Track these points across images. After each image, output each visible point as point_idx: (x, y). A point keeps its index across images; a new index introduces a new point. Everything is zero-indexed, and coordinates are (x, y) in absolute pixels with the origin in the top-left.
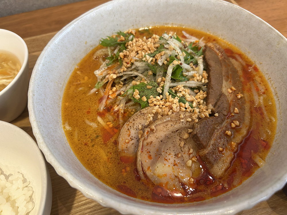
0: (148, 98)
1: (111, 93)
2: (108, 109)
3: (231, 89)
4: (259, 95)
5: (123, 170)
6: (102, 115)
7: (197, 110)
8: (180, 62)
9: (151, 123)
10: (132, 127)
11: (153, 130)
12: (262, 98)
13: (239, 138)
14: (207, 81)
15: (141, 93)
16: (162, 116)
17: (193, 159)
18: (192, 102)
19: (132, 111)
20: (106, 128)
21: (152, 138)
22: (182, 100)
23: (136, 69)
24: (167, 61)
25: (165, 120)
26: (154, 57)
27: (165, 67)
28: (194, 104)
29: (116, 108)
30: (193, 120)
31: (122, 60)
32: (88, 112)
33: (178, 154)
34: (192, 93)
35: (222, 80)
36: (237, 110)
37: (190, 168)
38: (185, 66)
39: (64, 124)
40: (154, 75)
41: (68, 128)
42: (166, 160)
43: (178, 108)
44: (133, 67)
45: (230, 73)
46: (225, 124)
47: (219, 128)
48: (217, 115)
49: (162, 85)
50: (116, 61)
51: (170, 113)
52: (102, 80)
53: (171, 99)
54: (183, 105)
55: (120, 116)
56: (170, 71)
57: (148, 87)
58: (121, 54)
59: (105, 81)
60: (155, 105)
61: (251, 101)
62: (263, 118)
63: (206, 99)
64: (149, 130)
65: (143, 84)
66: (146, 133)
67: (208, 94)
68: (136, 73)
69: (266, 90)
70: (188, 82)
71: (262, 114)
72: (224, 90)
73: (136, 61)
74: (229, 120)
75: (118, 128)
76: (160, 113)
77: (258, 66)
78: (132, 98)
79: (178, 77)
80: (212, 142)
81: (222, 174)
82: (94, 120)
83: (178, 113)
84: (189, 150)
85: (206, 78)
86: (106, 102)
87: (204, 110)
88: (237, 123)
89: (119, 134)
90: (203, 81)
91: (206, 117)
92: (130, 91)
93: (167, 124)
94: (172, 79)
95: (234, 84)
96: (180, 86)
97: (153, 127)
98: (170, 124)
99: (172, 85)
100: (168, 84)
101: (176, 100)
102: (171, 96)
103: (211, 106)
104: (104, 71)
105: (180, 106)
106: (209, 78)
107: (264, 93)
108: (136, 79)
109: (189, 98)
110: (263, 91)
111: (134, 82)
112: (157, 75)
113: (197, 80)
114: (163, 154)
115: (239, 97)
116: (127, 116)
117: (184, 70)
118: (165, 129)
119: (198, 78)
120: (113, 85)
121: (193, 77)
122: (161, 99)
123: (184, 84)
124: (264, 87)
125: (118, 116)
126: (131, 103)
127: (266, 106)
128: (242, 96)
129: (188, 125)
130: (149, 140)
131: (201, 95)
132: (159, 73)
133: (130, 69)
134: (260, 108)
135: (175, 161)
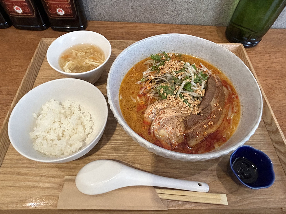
1: (148, 86)
2: (144, 94)
3: (216, 104)
4: (233, 112)
5: (143, 127)
6: (140, 96)
7: (192, 109)
8: (191, 81)
9: (164, 108)
11: (165, 112)
12: (233, 114)
13: (210, 131)
14: (203, 95)
15: (165, 91)
16: (172, 106)
17: (181, 133)
18: (191, 104)
19: (157, 99)
20: (140, 104)
21: (163, 115)
22: (185, 101)
23: (166, 77)
24: (184, 78)
25: (172, 109)
26: (177, 74)
27: (182, 81)
28: (191, 106)
29: (148, 95)
30: (188, 113)
31: (160, 70)
32: (133, 93)
33: (174, 128)
34: (193, 99)
35: (213, 97)
36: (215, 116)
37: (178, 137)
38: (193, 83)
39: (120, 95)
40: (175, 83)
41: (121, 98)
42: (167, 129)
43: (182, 105)
44: (165, 76)
45: (220, 95)
46: (205, 121)
47: (201, 122)
48: (202, 115)
49: (177, 90)
50: (156, 70)
51: (176, 106)
52: (145, 78)
53: (179, 99)
54: (185, 104)
55: (149, 100)
56: (184, 84)
57: (169, 89)
58: (160, 67)
59: (147, 79)
60: (170, 99)
61: (226, 114)
63: (199, 105)
64: (163, 111)
65: (167, 86)
66: (160, 112)
67: (201, 102)
68: (165, 79)
69: (238, 111)
70: (192, 93)
71: (229, 123)
72: (212, 103)
73: (167, 73)
74: (208, 120)
75: (146, 106)
76: (171, 104)
77: (239, 96)
78: (159, 92)
79: (187, 88)
80: (194, 128)
81: (194, 145)
82: (135, 98)
83: (181, 107)
84: (181, 128)
85: (204, 93)
86: (144, 90)
87: (196, 110)
88: (212, 123)
89: (146, 109)
90: (201, 95)
91: (195, 114)
92: (159, 88)
93: (173, 111)
94: (183, 88)
95: (219, 102)
96: (187, 94)
97: (165, 110)
98: (175, 111)
99: (183, 91)
100: (180, 90)
101: (182, 100)
102: (180, 97)
103: (200, 110)
104: (148, 73)
105: (183, 104)
106: (205, 94)
107: (236, 112)
108: (164, 83)
109: (190, 101)
110: (235, 111)
111: (162, 84)
112: (177, 83)
113: (198, 93)
115: (219, 110)
116: (153, 101)
117: (192, 86)
119: (199, 92)
120: (151, 82)
121: (196, 91)
122: (174, 98)
123: (189, 93)
124: (237, 109)
125: (148, 100)
126: (157, 95)
127: (233, 120)
128: (222, 110)
129: (184, 115)
130: (161, 116)
131: (198, 102)
132: (178, 83)
133: (163, 76)
134: (230, 120)
135: (171, 131)
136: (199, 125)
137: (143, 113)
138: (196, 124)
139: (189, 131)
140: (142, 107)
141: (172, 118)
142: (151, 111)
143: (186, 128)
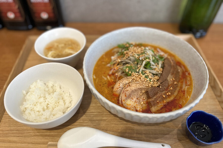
0: (131, 72)
1: (116, 68)
2: (113, 74)
3: (173, 79)
4: (186, 85)
5: (113, 99)
6: (110, 76)
7: (152, 83)
8: (149, 60)
10: (121, 83)
11: (130, 85)
12: (187, 87)
13: (169, 100)
16: (136, 81)
18: (151, 79)
20: (110, 81)
21: (128, 88)
22: (146, 77)
24: (144, 59)
26: (139, 56)
27: (142, 61)
29: (116, 74)
31: (125, 55)
32: (104, 73)
34: (153, 76)
35: (169, 74)
36: (171, 88)
37: (142, 105)
38: (152, 63)
40: (137, 64)
41: (95, 77)
42: (132, 99)
43: (144, 79)
44: (129, 59)
46: (164, 92)
47: (160, 93)
48: (161, 87)
49: (139, 68)
50: (122, 55)
51: (139, 80)
52: (113, 61)
53: (141, 75)
54: (146, 79)
55: (118, 78)
56: (144, 63)
57: (133, 68)
58: (125, 52)
60: (134, 76)
61: (181, 87)
63: (158, 80)
64: (128, 85)
66: (126, 86)
67: (160, 78)
68: (129, 61)
69: (191, 84)
70: (152, 70)
71: (184, 94)
72: (168, 78)
73: (131, 56)
75: (115, 82)
76: (135, 79)
77: (191, 73)
78: (125, 71)
79: (148, 67)
80: (155, 97)
82: (106, 77)
83: (143, 81)
84: (144, 98)
85: (161, 71)
86: (113, 71)
87: (155, 84)
88: (170, 94)
89: (115, 84)
92: (125, 68)
93: (136, 84)
94: (144, 67)
95: (175, 78)
96: (148, 71)
97: (130, 84)
98: (138, 85)
99: (144, 70)
100: (142, 68)
101: (144, 76)
104: (116, 58)
107: (189, 85)
108: (129, 64)
109: (150, 77)
112: (139, 64)
113: (157, 71)
114: (131, 96)
115: (175, 83)
116: (120, 78)
117: (151, 65)
118: (135, 87)
120: (118, 64)
121: (155, 69)
122: (137, 75)
123: (150, 71)
125: (116, 78)
126: (124, 74)
127: (187, 91)
128: (177, 83)
129: (146, 88)
130: (127, 89)
131: (157, 77)
133: (127, 59)
134: (184, 91)
135: (136, 100)
136: (158, 95)
137: (113, 88)
138: (156, 94)
139: (150, 100)
140: (112, 84)
141: (136, 90)
142: (119, 85)
143: (148, 97)
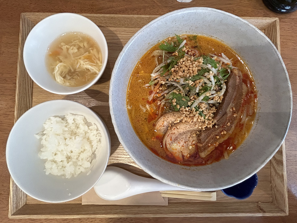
0: (181, 107)
3: (232, 109)
6: (149, 103)
9: (177, 124)
10: (166, 121)
12: (247, 118)
14: (221, 101)
15: (177, 102)
17: (193, 146)
20: (151, 113)
26: (194, 82)
28: (207, 117)
30: (202, 129)
33: (186, 142)
35: (230, 102)
36: (229, 124)
37: (190, 150)
41: (129, 108)
42: (179, 143)
45: (238, 96)
46: (218, 131)
52: (154, 80)
59: (156, 81)
60: (183, 113)
62: (241, 131)
65: (180, 95)
67: (217, 111)
71: (242, 129)
72: (228, 109)
74: (221, 129)
80: (207, 140)
81: (204, 157)
84: (193, 141)
85: (222, 99)
88: (225, 133)
90: (218, 101)
91: (210, 127)
103: (215, 120)
105: (198, 118)
107: (251, 116)
111: (174, 91)
113: (215, 100)
114: (178, 140)
118: (184, 129)
128: (237, 115)
129: (198, 130)
135: (183, 144)
136: (211, 136)
137: (154, 125)
140: (153, 117)
141: (185, 133)
